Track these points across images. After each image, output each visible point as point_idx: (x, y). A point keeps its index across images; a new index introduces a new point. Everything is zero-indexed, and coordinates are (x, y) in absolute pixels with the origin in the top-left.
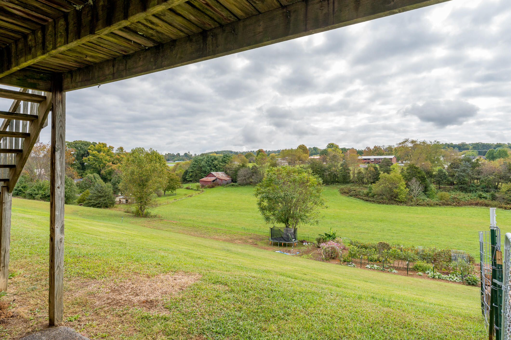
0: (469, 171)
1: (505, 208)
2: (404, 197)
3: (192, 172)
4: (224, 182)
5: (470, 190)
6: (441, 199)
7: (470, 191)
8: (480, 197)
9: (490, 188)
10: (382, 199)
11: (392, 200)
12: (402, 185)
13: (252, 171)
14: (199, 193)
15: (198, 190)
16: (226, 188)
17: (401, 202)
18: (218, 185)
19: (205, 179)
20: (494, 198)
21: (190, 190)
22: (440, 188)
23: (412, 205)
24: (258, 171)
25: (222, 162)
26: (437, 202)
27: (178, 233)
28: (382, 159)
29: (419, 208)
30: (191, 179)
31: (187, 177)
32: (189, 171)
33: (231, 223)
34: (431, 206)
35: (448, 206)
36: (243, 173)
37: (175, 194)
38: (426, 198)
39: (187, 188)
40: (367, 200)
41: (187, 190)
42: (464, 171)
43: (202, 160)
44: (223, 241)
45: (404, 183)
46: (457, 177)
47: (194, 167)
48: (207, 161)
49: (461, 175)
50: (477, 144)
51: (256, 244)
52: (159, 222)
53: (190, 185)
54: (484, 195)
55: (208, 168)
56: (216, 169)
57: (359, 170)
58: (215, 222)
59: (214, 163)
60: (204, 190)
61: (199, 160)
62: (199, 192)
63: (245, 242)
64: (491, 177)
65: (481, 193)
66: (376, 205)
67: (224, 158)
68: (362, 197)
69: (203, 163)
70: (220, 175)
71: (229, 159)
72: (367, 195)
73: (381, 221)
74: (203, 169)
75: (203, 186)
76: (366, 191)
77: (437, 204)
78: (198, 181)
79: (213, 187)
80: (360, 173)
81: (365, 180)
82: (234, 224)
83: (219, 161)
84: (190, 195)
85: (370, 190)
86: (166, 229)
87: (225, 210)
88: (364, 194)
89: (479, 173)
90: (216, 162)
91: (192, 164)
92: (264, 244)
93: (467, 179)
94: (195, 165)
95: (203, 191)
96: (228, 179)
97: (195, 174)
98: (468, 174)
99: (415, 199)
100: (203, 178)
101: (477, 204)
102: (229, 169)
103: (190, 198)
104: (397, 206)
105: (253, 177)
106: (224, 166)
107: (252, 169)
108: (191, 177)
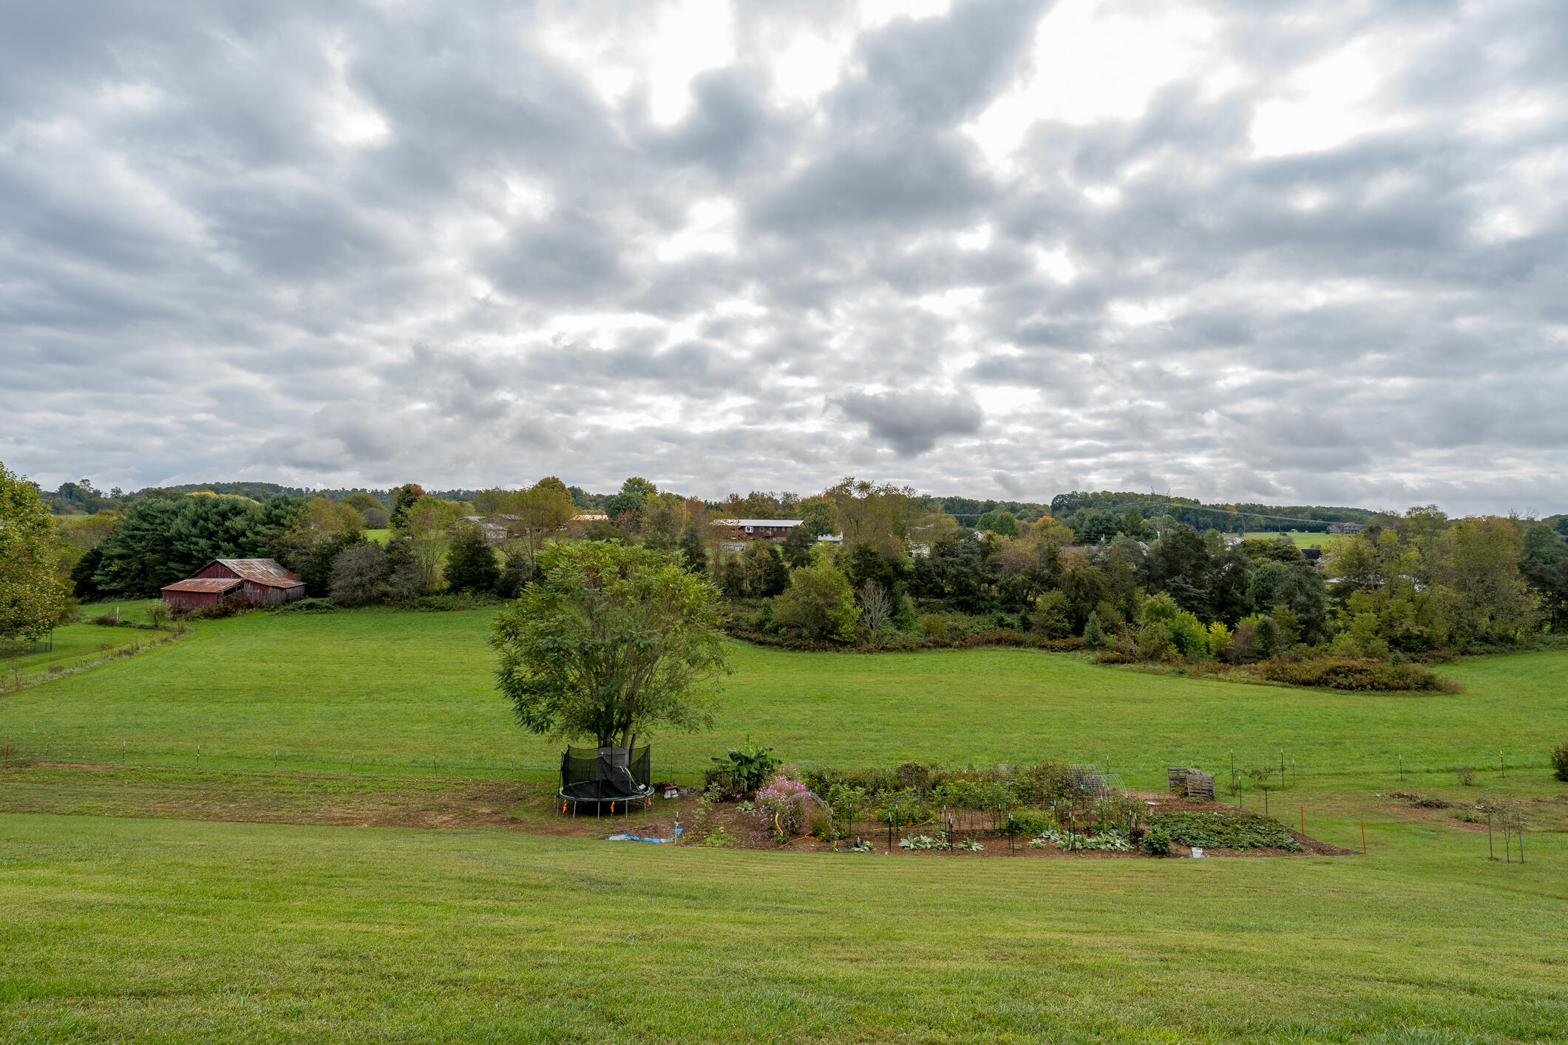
0: (977, 561)
1: (1053, 649)
2: (851, 629)
3: (120, 557)
4: (276, 596)
5: (980, 608)
6: (928, 633)
7: (980, 611)
8: (1001, 623)
9: (1016, 602)
10: (799, 636)
11: (824, 638)
12: (846, 598)
13: (389, 556)
14: (164, 641)
15: (156, 627)
16: (284, 618)
17: (845, 644)
18: (250, 606)
19: (187, 584)
20: (1026, 626)
21: (116, 629)
22: (920, 605)
23: (870, 651)
24: (411, 557)
25: (264, 524)
26: (923, 640)
27: (142, 816)
28: (773, 527)
29: (889, 657)
30: (114, 585)
31: (96, 578)
32: (105, 552)
33: (358, 746)
34: (912, 650)
35: (945, 649)
36: (353, 562)
37: (49, 648)
38: (897, 632)
39: (102, 622)
40: (761, 643)
41: (101, 628)
42: (967, 563)
43: (175, 513)
44: (376, 824)
45: (850, 591)
46: (954, 576)
47: (133, 537)
48: (200, 517)
49: (962, 572)
50: (951, 500)
51: (513, 820)
52: (16, 776)
53: (118, 608)
54: (1009, 619)
55: (203, 542)
56: (238, 546)
57: (732, 557)
58: (288, 751)
59: (228, 523)
60: (187, 626)
61: (162, 512)
62: (163, 635)
63: (467, 819)
64: (1020, 578)
65: (1003, 615)
66: (784, 654)
67: (276, 507)
68: (746, 634)
69: (178, 524)
70: (259, 569)
71: (295, 514)
72: (759, 626)
73: (824, 699)
74: (178, 546)
75: (178, 613)
76: (755, 616)
77: (923, 646)
78: (155, 593)
79: (225, 613)
80: (732, 565)
81: (746, 586)
82: (370, 749)
83: (252, 519)
84: (127, 647)
85: (766, 613)
86: (74, 807)
87: (306, 697)
88: (751, 625)
89: (995, 567)
90: (238, 523)
91: (126, 528)
92: (541, 814)
93: (973, 582)
94: (138, 529)
95: (182, 631)
96: (293, 583)
97: (136, 566)
98: (974, 569)
99: (873, 633)
100: (178, 579)
101: (999, 642)
102: (294, 547)
103: (126, 662)
104: (837, 655)
105: (393, 578)
106: (273, 537)
107: (388, 551)
108: (117, 576)
